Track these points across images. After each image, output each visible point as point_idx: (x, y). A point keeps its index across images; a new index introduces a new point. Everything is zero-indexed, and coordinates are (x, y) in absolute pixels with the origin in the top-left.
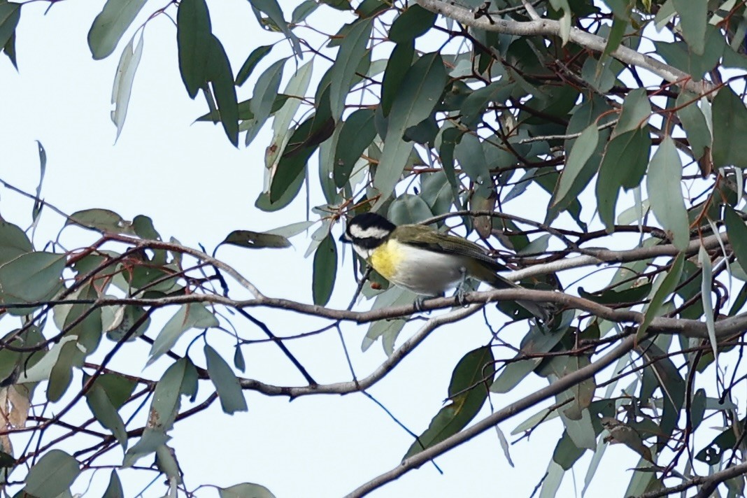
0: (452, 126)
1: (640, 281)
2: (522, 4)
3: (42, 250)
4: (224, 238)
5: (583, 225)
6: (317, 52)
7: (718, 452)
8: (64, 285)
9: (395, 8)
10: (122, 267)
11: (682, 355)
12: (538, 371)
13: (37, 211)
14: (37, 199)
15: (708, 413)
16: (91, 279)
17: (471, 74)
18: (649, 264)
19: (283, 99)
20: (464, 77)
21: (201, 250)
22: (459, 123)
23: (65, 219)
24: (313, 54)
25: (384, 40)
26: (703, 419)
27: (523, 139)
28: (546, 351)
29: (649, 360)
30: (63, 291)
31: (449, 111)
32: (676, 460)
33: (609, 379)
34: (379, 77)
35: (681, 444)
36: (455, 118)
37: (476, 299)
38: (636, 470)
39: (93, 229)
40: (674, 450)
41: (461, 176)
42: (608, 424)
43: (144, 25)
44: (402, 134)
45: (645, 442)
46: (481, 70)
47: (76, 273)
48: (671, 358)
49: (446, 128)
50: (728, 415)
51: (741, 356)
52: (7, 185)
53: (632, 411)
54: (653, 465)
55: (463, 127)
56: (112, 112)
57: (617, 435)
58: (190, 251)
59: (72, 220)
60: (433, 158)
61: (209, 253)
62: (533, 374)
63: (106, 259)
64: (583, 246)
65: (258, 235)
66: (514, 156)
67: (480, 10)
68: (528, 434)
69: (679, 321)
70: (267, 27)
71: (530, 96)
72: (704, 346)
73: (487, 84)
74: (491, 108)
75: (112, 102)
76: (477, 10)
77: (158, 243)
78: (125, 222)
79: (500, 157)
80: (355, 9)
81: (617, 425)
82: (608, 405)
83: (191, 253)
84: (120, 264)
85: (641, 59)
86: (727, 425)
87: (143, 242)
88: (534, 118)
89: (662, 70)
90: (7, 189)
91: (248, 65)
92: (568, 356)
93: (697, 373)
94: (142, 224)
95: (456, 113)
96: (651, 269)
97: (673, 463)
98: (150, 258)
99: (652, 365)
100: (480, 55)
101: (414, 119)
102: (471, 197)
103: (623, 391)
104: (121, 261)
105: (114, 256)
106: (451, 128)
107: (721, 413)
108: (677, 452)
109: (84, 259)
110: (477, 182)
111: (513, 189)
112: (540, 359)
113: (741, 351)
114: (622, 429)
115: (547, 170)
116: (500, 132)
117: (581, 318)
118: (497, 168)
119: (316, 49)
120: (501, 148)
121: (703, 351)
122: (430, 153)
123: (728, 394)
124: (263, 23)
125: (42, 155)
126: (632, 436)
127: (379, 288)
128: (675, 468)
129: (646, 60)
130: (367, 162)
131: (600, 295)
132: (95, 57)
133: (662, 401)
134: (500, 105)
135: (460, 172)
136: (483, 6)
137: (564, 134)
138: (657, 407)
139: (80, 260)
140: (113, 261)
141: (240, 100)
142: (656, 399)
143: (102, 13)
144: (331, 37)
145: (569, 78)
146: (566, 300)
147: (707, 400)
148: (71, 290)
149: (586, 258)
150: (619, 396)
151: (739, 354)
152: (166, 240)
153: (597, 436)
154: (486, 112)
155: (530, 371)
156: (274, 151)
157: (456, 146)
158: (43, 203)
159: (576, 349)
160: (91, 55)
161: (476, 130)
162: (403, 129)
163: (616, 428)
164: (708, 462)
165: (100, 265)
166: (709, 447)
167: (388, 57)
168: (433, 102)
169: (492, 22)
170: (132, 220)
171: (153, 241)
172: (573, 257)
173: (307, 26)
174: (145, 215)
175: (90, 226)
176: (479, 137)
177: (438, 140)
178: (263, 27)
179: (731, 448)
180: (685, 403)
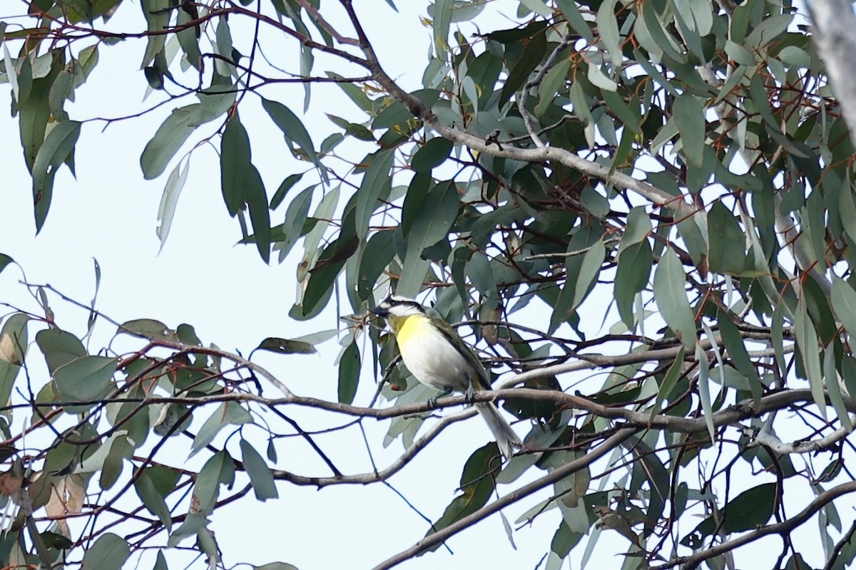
0: (463, 245)
1: (630, 386)
2: (528, 133)
3: (97, 354)
4: (258, 344)
5: (582, 335)
6: (342, 180)
7: (700, 538)
8: (116, 386)
9: (414, 140)
10: (167, 369)
11: (666, 451)
12: (539, 464)
13: (92, 321)
14: (92, 311)
15: (689, 503)
16: (139, 380)
17: (480, 199)
18: (638, 370)
19: (313, 221)
20: (474, 202)
21: (238, 355)
22: (470, 243)
23: (117, 327)
24: (339, 181)
25: (404, 168)
26: (684, 509)
27: (526, 257)
28: (546, 447)
29: (638, 455)
30: (115, 391)
31: (461, 232)
32: (660, 545)
33: (603, 472)
34: (400, 202)
35: (666, 530)
36: (466, 239)
37: (483, 397)
38: (627, 555)
39: (142, 336)
40: (659, 536)
41: (471, 291)
42: (600, 512)
43: (191, 152)
44: (420, 254)
45: (633, 529)
46: (489, 196)
47: (127, 375)
48: (657, 453)
49: (458, 247)
50: (709, 505)
51: (720, 452)
52: (64, 298)
53: (622, 501)
54: (640, 550)
55: (473, 247)
56: (157, 228)
57: (608, 521)
58: (228, 355)
59: (122, 329)
60: (446, 275)
61: (245, 357)
62: (534, 467)
63: (153, 363)
64: (581, 352)
65: (287, 342)
66: (518, 272)
67: (490, 137)
68: (530, 521)
69: (665, 418)
70: (299, 157)
71: (532, 220)
72: (687, 443)
73: (495, 208)
74: (498, 230)
75: (158, 219)
76: (488, 137)
77: (199, 348)
78: (169, 331)
79: (507, 274)
80: (378, 139)
81: (608, 513)
82: (602, 496)
83: (229, 357)
84: (166, 367)
85: (634, 184)
86: (708, 514)
87: (186, 347)
88: (535, 238)
89: (652, 193)
90: (64, 301)
91: (281, 191)
92: (565, 451)
93: (681, 467)
94: (185, 331)
95: (467, 234)
96: (640, 375)
97: (658, 547)
98: (193, 362)
99: (641, 460)
100: (488, 183)
101: (431, 241)
102: (480, 309)
103: (615, 484)
104: (166, 365)
105: (160, 361)
106: (463, 248)
107: (702, 503)
108: (662, 538)
109: (133, 364)
110: (485, 296)
111: (518, 302)
112: (541, 453)
113: (720, 447)
114: (612, 517)
115: (547, 284)
116: (506, 252)
117: (578, 417)
118: (504, 283)
119: (342, 178)
120: (507, 265)
121: (687, 447)
122: (443, 270)
123: (708, 486)
124: (295, 153)
125: (98, 270)
126: (623, 524)
127: (397, 389)
128: (660, 553)
129: (637, 185)
130: (388, 277)
131: (595, 398)
132: (146, 177)
133: (649, 493)
134: (505, 227)
135: (470, 286)
136: (493, 134)
137: (565, 252)
138: (645, 498)
139: (129, 365)
140: (159, 364)
141: (272, 225)
142: (645, 491)
143: (153, 138)
144: (356, 165)
145: (569, 204)
146: (563, 398)
147: (689, 492)
148: (122, 391)
149: (582, 362)
150: (611, 488)
151: (718, 450)
152: (206, 345)
153: (591, 526)
154: (493, 233)
155: (532, 465)
156: (305, 267)
157: (467, 263)
158: (97, 313)
159: (573, 444)
160: (143, 175)
161: (485, 250)
162: (421, 250)
163: (608, 515)
164: (691, 547)
165: (148, 368)
166: (692, 533)
167: (408, 185)
168: (447, 225)
169: (501, 149)
170: (176, 329)
171: (195, 347)
172: (572, 362)
173: (334, 156)
174: (188, 323)
175: (139, 333)
176: (488, 255)
177: (451, 258)
178: (296, 156)
179: (711, 534)
180: (670, 494)
